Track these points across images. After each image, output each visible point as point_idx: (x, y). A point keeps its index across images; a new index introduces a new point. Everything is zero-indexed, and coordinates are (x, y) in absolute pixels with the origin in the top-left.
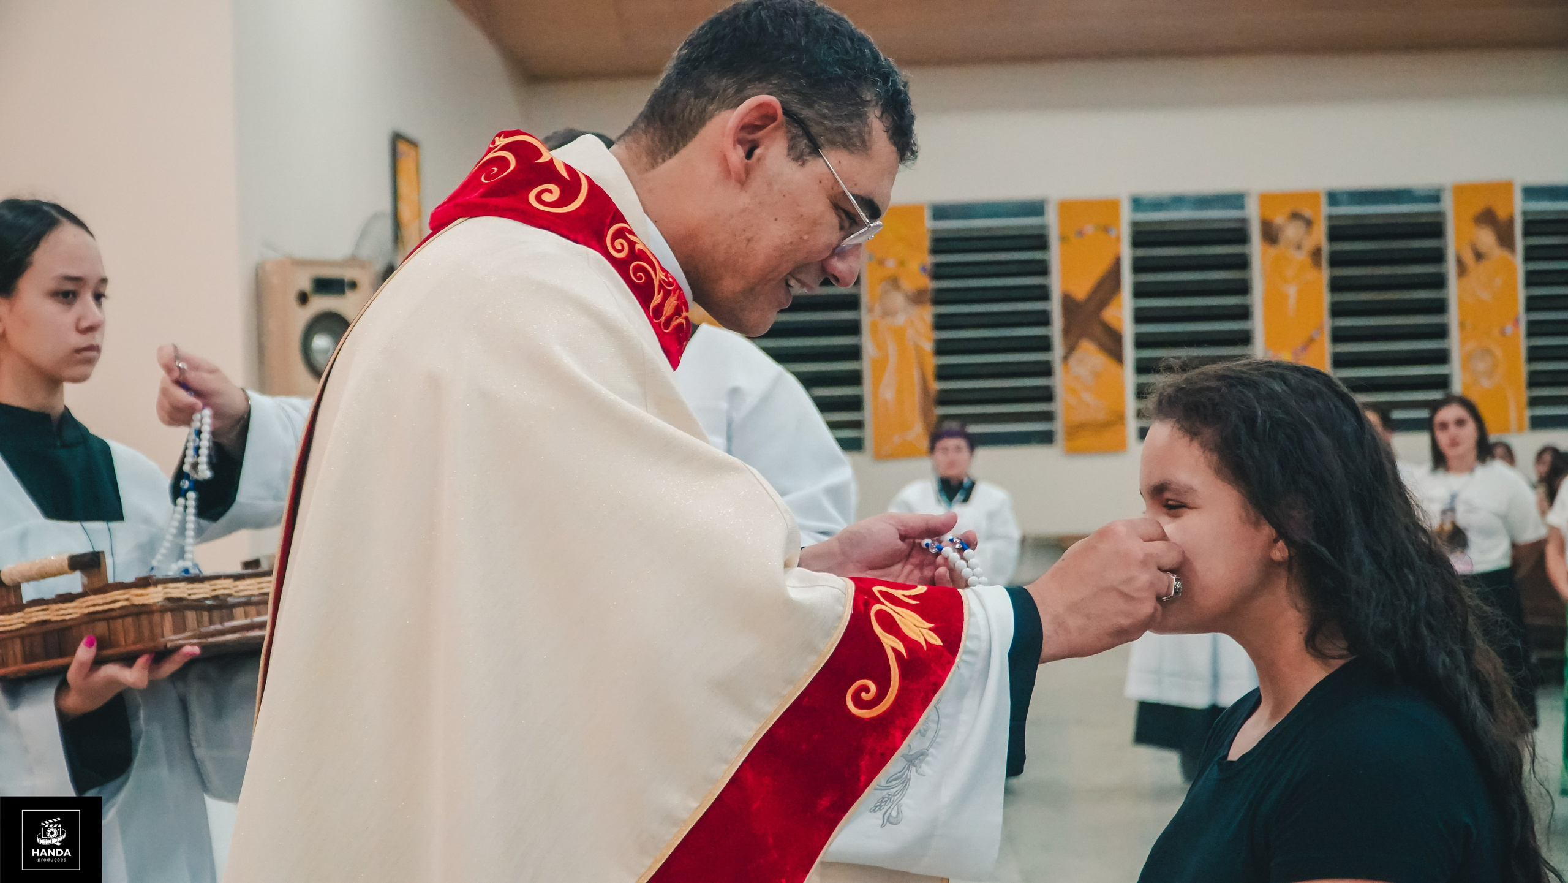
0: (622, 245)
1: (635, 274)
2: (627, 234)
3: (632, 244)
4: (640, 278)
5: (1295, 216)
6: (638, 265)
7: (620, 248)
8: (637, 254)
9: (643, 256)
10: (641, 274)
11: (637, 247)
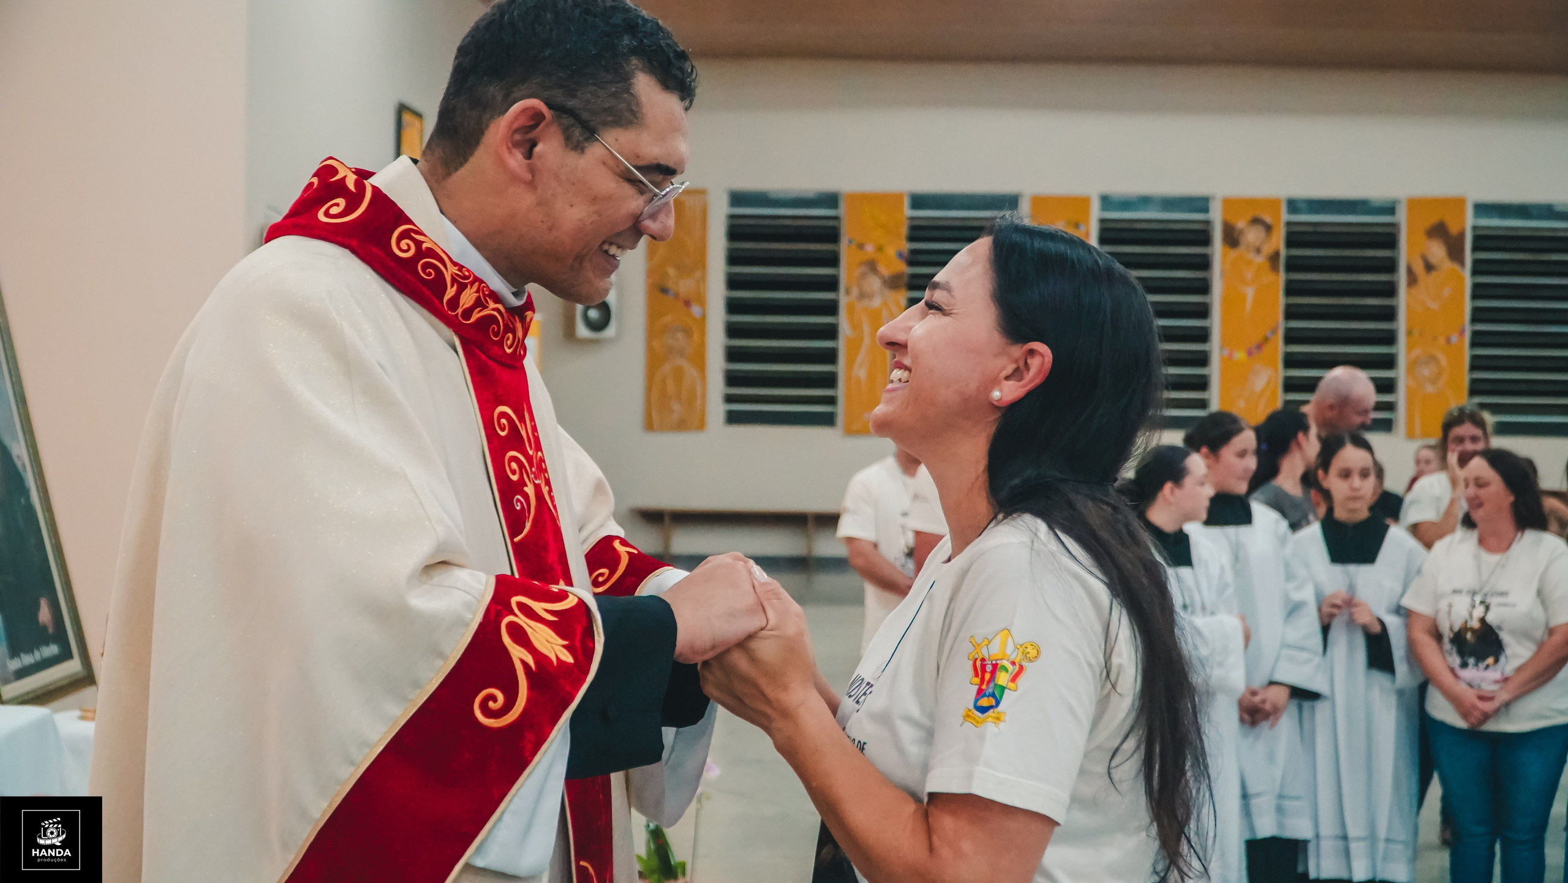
0: (408, 245)
1: (424, 272)
2: (412, 234)
3: (418, 243)
4: (429, 274)
5: (1256, 221)
6: (427, 262)
7: (406, 248)
8: (423, 252)
9: (431, 253)
10: (431, 270)
11: (424, 246)
